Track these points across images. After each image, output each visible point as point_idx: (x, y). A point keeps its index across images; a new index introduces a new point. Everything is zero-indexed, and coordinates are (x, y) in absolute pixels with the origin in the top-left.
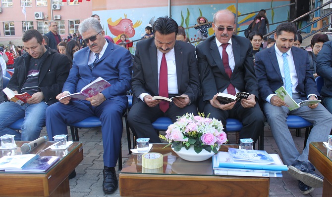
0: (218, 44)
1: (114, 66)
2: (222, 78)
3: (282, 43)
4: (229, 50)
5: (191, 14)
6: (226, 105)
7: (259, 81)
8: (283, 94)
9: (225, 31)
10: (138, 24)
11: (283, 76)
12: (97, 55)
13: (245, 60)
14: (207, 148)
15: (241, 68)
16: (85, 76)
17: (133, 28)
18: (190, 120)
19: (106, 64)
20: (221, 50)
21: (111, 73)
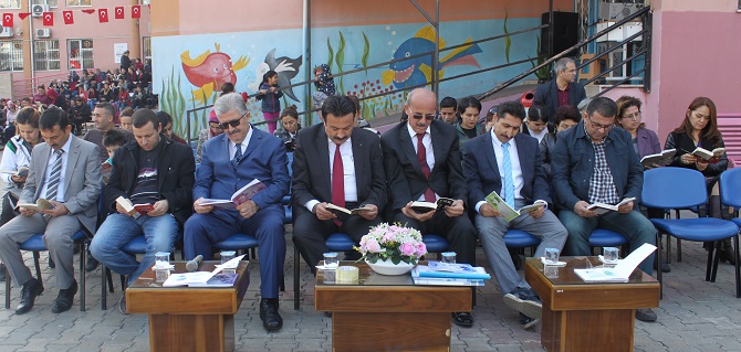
0: (412, 133)
1: (265, 163)
2: (417, 179)
3: (504, 130)
4: (427, 141)
5: (347, 43)
6: (424, 215)
7: (468, 182)
8: (496, 201)
9: (423, 121)
10: (242, 63)
11: (502, 175)
12: (239, 145)
13: (449, 155)
14: (406, 259)
15: (443, 166)
16: (224, 176)
17: (232, 71)
18: (386, 230)
19: (254, 160)
20: (415, 142)
21: (261, 172)
